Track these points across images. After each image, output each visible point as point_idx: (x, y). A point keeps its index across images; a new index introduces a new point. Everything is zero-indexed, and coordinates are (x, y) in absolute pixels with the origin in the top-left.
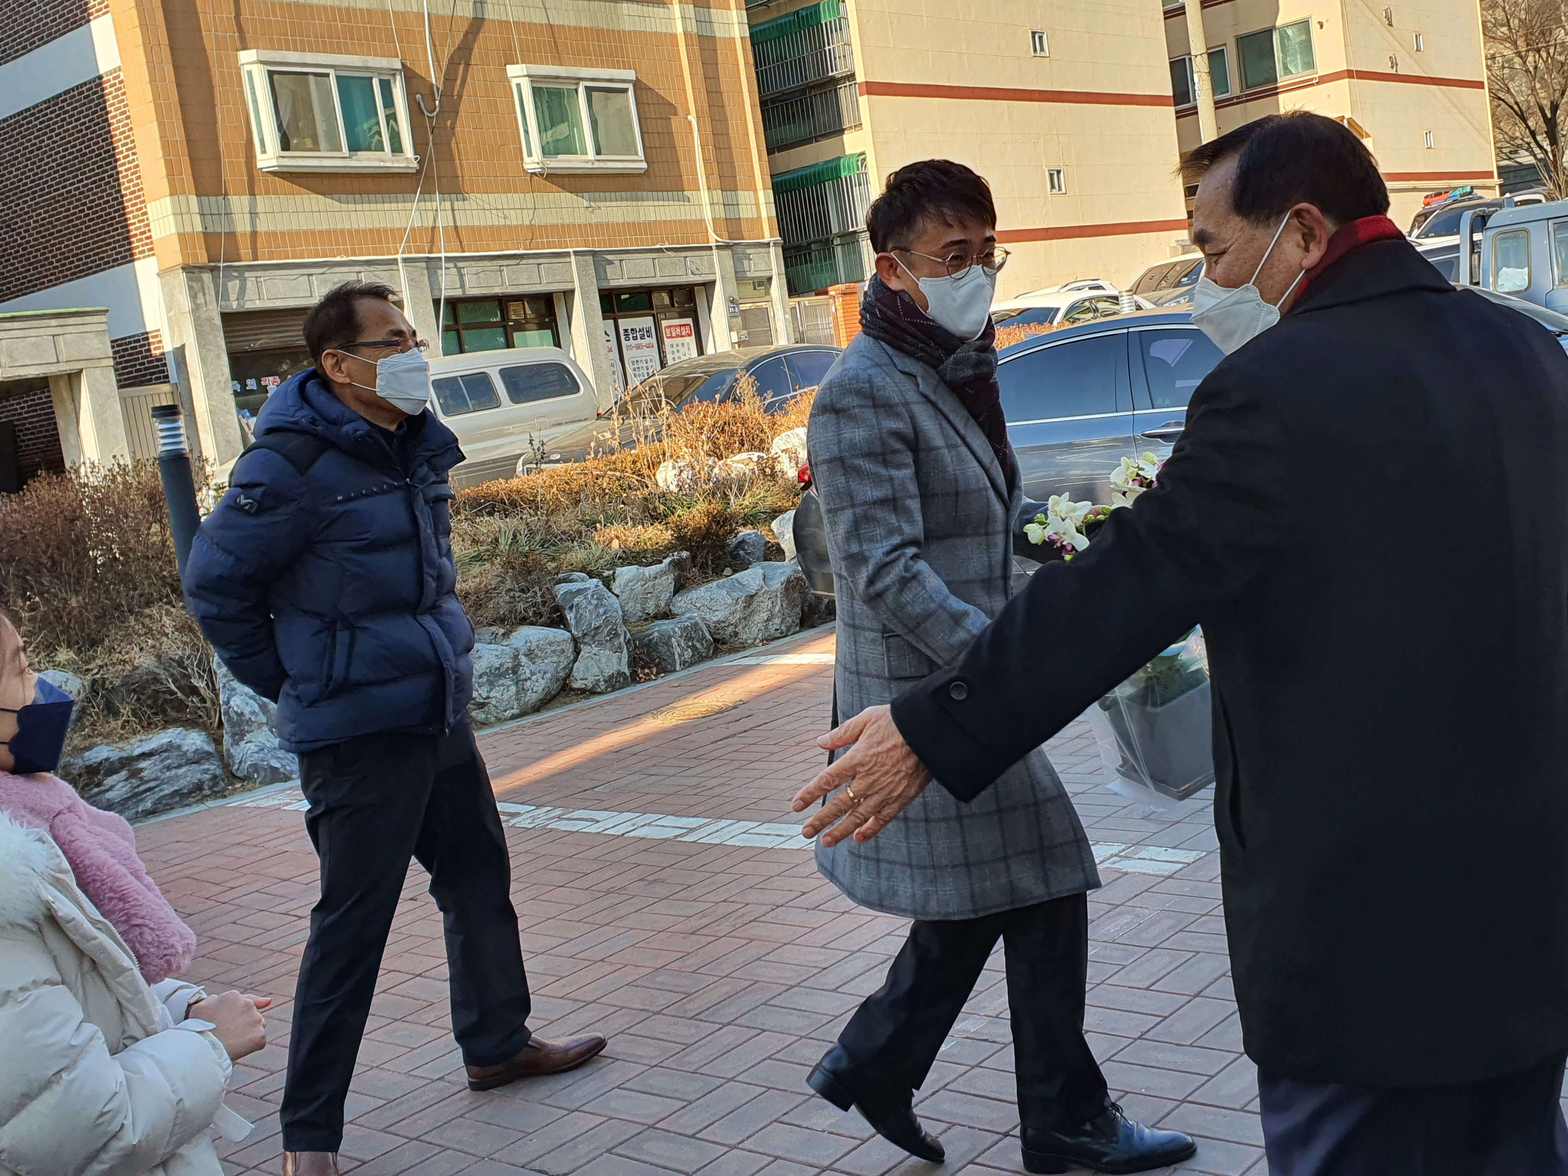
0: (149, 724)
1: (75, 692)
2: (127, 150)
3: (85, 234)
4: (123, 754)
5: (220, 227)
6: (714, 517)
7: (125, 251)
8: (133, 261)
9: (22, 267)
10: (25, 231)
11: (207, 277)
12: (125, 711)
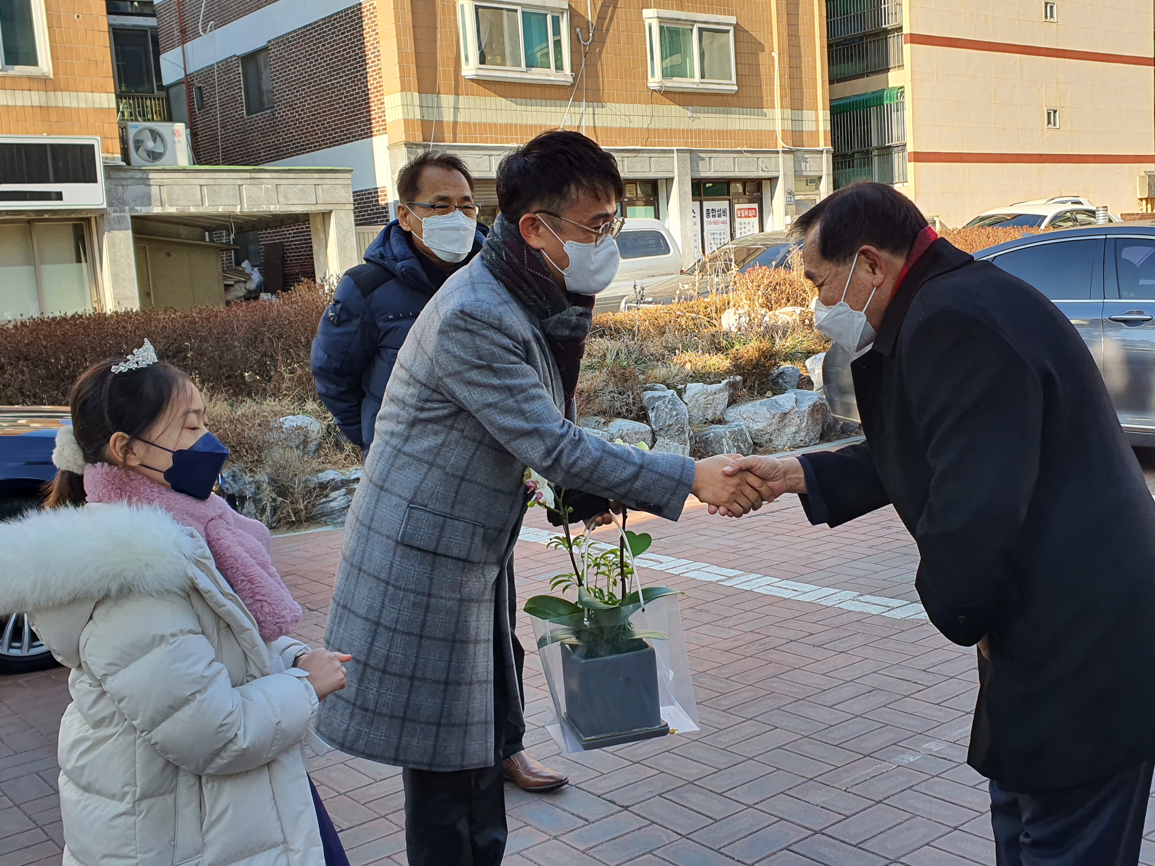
1: (316, 432)
2: (375, 57)
3: (341, 115)
4: (344, 477)
5: (433, 117)
6: (763, 352)
7: (367, 129)
8: (371, 136)
9: (298, 135)
10: (302, 110)
12: (348, 448)
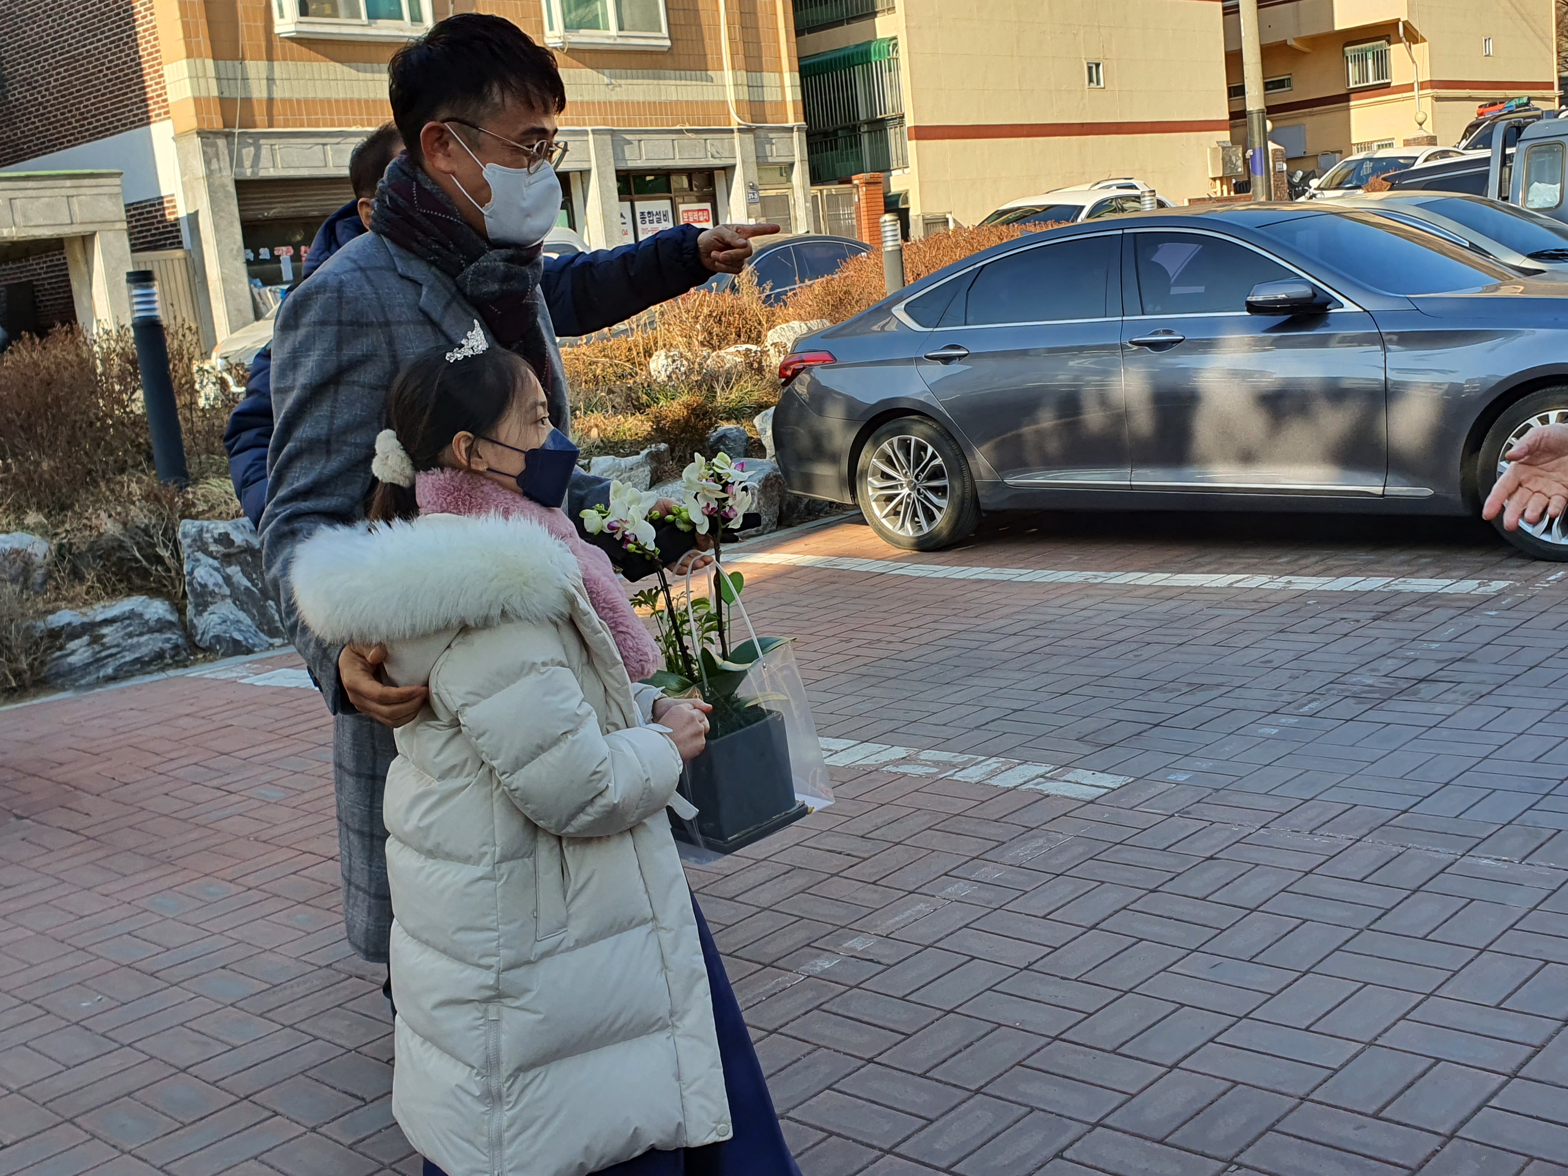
0: (114, 591)
1: (41, 555)
2: (146, 10)
3: (103, 95)
4: (86, 620)
5: (237, 92)
6: (694, 409)
7: (143, 113)
8: (149, 124)
9: (43, 126)
10: (46, 90)
11: (221, 143)
12: (91, 576)
